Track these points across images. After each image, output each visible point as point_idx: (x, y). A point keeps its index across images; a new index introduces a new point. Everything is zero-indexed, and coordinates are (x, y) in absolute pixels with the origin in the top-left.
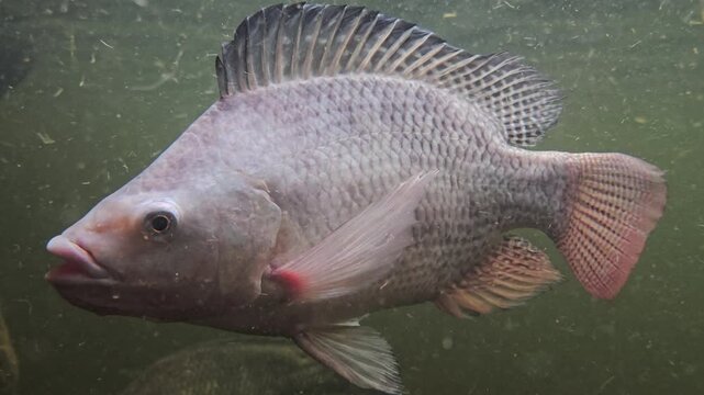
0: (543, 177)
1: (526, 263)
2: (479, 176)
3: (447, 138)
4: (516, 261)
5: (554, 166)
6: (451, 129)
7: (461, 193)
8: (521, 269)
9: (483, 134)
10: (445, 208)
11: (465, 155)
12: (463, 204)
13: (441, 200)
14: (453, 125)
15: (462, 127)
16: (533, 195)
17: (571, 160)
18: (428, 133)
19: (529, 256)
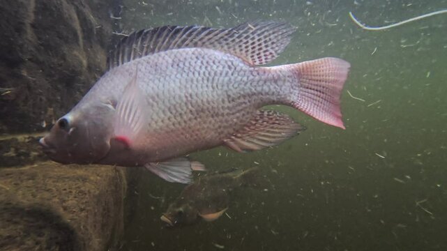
0: (274, 77)
1: (277, 122)
2: (231, 83)
3: (209, 68)
4: (271, 122)
5: (280, 72)
6: (212, 64)
7: (219, 92)
8: (275, 126)
9: (232, 64)
10: (209, 100)
11: (221, 74)
12: (222, 97)
13: (206, 96)
14: (214, 62)
15: (219, 62)
16: (269, 86)
17: (293, 67)
18: (198, 68)
19: (278, 118)
